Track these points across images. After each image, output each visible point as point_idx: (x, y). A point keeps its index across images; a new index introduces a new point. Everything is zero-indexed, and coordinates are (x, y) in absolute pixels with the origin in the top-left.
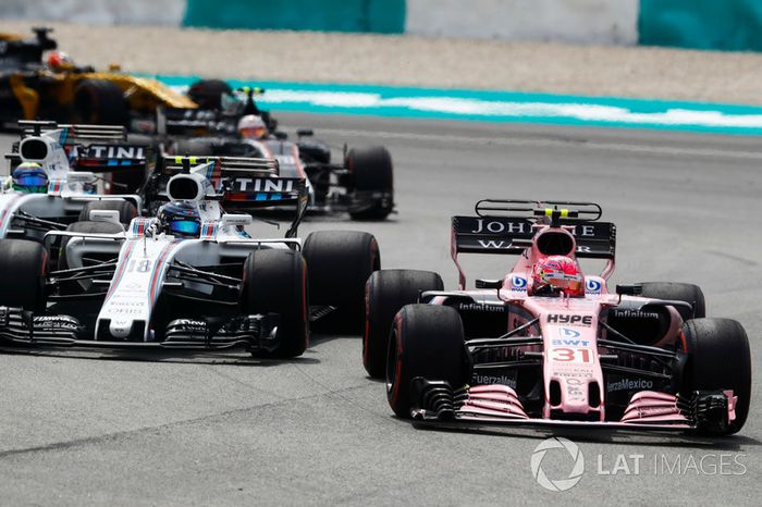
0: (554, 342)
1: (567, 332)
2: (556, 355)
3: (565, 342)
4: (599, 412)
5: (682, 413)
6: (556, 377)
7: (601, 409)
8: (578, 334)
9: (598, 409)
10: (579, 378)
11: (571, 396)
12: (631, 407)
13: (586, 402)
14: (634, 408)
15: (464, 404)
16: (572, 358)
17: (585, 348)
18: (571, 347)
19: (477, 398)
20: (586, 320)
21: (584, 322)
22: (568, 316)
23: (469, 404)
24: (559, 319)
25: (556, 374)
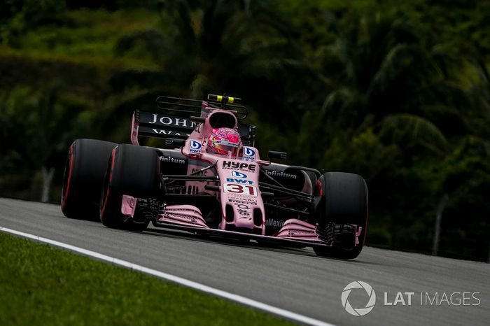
0: (228, 180)
1: (237, 174)
2: (230, 188)
3: (236, 180)
4: (261, 230)
5: (319, 237)
6: (230, 203)
7: (263, 227)
8: (245, 176)
9: (260, 227)
10: (247, 205)
11: (241, 216)
12: (283, 228)
13: (252, 221)
14: (286, 230)
15: (162, 217)
16: (242, 191)
17: (251, 185)
18: (240, 184)
19: (171, 214)
20: (251, 168)
21: (249, 168)
22: (238, 164)
23: (165, 217)
24: (231, 165)
25: (230, 200)
